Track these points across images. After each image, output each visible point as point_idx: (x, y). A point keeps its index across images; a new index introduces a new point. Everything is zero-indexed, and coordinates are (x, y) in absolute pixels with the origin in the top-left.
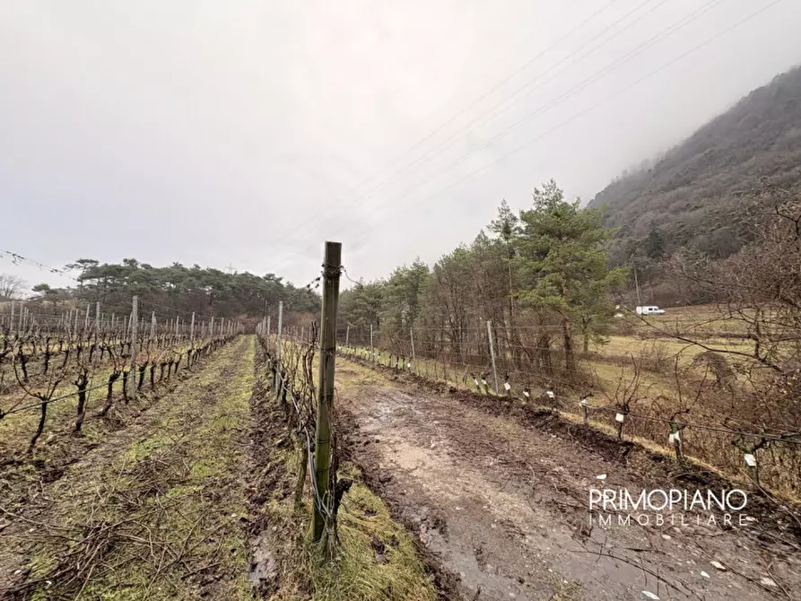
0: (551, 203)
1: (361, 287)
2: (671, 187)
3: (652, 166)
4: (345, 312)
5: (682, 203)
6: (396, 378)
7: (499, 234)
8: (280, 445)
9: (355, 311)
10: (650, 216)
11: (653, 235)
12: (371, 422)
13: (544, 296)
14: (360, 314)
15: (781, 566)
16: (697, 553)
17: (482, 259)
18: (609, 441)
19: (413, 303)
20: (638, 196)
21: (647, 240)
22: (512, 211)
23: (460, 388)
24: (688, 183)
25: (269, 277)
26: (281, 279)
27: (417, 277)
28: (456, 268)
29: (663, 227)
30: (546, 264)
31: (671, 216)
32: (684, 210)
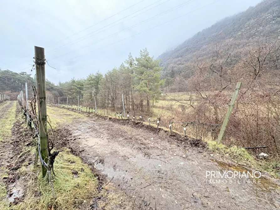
0: (145, 56)
1: (74, 81)
2: (178, 57)
3: (173, 49)
4: (67, 91)
5: (179, 62)
6: (89, 116)
7: (128, 65)
8: (28, 145)
9: (71, 90)
10: (172, 65)
11: (172, 71)
12: (77, 132)
13: (142, 87)
14: (74, 92)
15: (187, 152)
16: (171, 153)
17: (122, 74)
18: (155, 129)
19: (97, 88)
20: (169, 59)
21: (171, 72)
22: (133, 57)
23: (113, 117)
24: (181, 56)
25: (23, 74)
26: (30, 75)
27: (98, 79)
28: (113, 76)
29: (175, 69)
30: (143, 77)
31: (177, 66)
32: (180, 64)
